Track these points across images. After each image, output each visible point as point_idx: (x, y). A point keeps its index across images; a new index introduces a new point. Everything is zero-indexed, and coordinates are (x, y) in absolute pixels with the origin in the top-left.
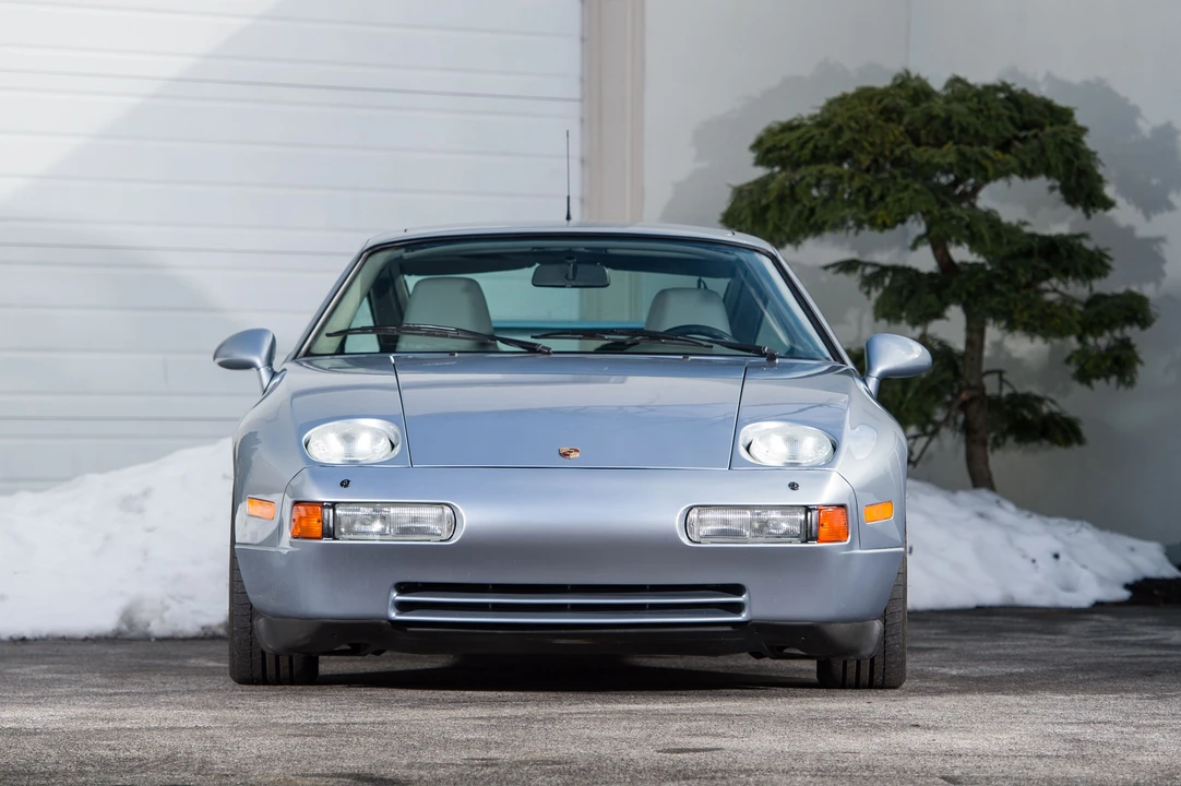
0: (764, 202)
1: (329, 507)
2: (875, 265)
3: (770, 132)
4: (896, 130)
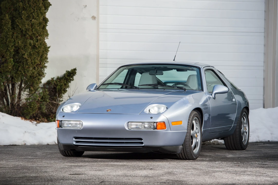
1: (60, 121)
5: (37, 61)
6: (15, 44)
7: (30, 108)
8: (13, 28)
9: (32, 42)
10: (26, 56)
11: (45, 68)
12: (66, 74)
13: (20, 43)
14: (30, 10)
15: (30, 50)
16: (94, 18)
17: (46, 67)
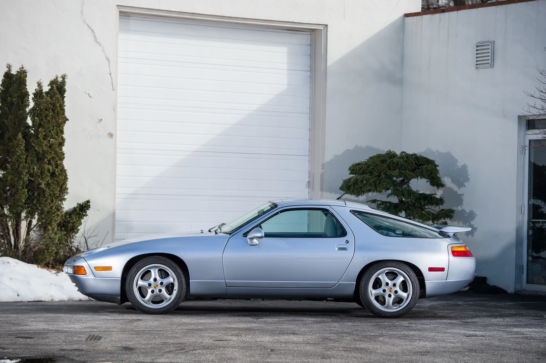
0: (350, 184)
2: (381, 201)
3: (353, 166)
4: (385, 165)
5: (56, 192)
6: (29, 171)
7: (48, 252)
8: (27, 150)
9: (51, 168)
10: (43, 186)
11: (63, 201)
12: (77, 207)
13: (36, 169)
14: (49, 128)
15: (48, 179)
16: (111, 135)
17: (64, 199)
